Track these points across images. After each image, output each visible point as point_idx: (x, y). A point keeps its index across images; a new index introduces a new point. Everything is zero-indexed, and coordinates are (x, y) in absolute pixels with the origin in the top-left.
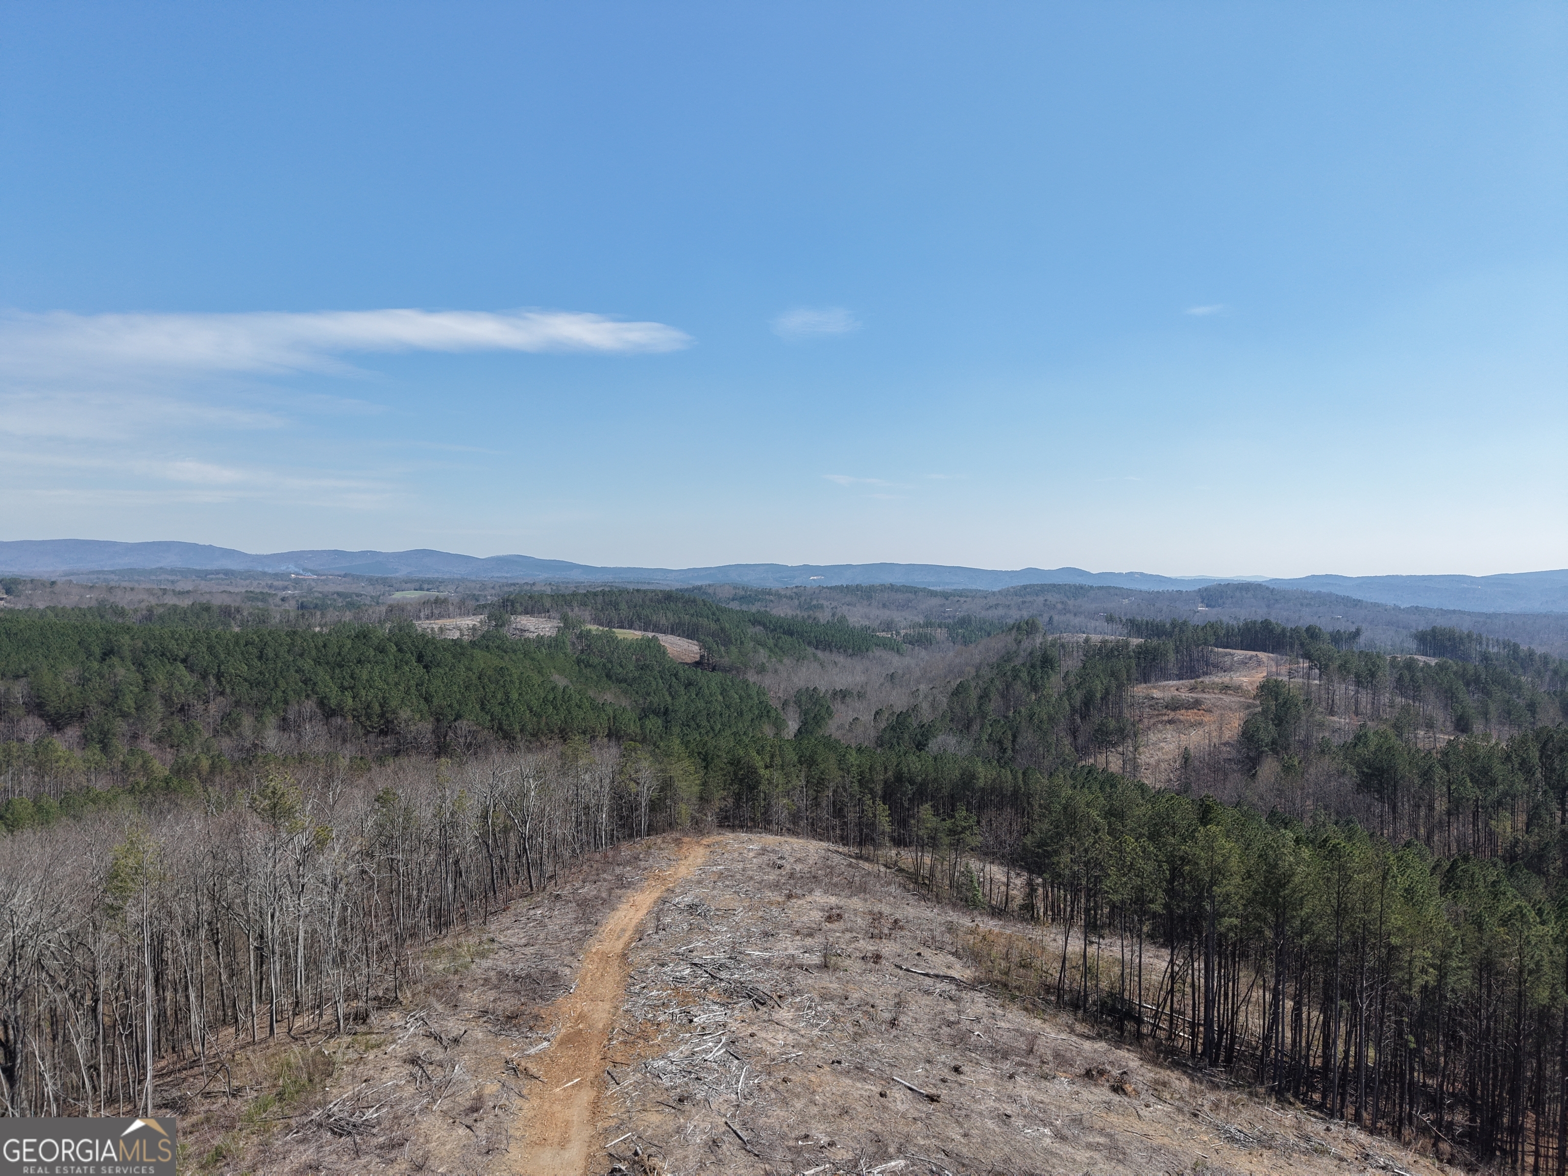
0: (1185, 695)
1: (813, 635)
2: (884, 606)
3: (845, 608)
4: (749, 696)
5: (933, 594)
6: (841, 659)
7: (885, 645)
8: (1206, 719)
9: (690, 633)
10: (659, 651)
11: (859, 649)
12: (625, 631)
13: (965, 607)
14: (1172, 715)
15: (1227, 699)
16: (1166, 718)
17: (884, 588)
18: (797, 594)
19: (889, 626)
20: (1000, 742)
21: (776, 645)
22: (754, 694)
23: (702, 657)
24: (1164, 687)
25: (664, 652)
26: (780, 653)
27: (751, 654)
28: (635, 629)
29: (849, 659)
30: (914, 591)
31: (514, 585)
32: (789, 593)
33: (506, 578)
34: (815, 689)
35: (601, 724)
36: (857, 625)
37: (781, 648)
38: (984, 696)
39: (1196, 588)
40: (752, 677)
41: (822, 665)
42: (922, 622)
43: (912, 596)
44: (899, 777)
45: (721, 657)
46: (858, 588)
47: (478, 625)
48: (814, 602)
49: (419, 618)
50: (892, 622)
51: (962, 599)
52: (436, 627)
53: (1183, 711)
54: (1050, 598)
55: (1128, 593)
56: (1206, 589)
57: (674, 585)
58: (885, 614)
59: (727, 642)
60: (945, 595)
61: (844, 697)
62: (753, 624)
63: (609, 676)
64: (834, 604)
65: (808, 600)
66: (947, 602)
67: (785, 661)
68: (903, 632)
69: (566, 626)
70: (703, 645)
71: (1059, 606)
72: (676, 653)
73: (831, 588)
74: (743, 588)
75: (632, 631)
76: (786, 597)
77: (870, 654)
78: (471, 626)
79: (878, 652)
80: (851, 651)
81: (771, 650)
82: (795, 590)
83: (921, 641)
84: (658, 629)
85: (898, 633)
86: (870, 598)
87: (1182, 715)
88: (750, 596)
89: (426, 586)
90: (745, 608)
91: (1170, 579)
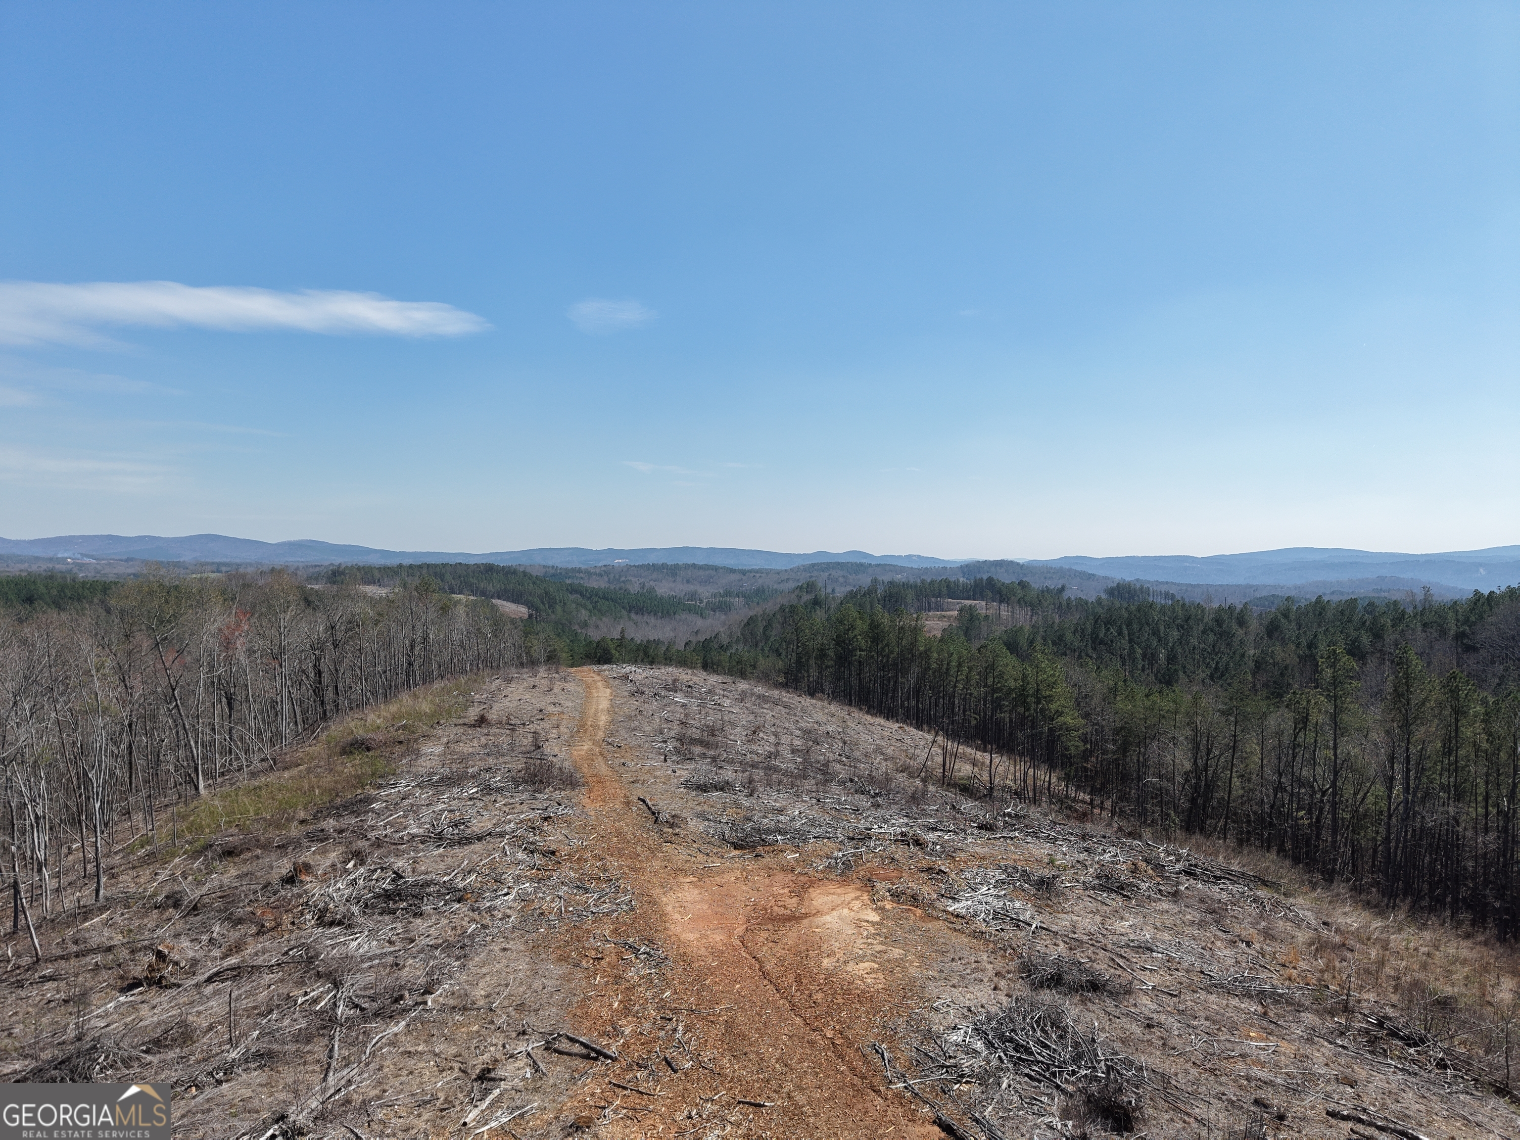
1: (626, 601)
2: (688, 582)
3: (651, 583)
5: (732, 571)
6: (652, 620)
7: (690, 610)
9: (515, 599)
11: (668, 612)
13: (760, 581)
17: (687, 567)
18: (607, 572)
19: (693, 596)
20: (777, 650)
21: (594, 608)
23: (530, 615)
25: (502, 611)
26: (599, 613)
27: (574, 613)
29: (659, 621)
30: (716, 569)
32: (598, 571)
33: (302, 562)
36: (664, 595)
37: (599, 611)
38: (768, 626)
39: (959, 565)
41: (636, 623)
42: (722, 592)
43: (713, 573)
45: (548, 615)
46: (664, 566)
48: (623, 579)
50: (696, 592)
51: (758, 575)
54: (833, 573)
55: (902, 569)
56: (967, 566)
58: (691, 588)
59: (552, 603)
60: (743, 572)
62: (571, 593)
64: (642, 580)
65: (617, 577)
66: (744, 578)
67: (604, 619)
68: (705, 601)
70: (530, 607)
71: (841, 580)
72: (508, 613)
73: (638, 566)
76: (595, 574)
77: (677, 616)
79: (684, 616)
80: (660, 614)
81: (590, 611)
82: (603, 569)
83: (722, 607)
84: (488, 595)
85: (701, 601)
86: (674, 575)
88: (561, 573)
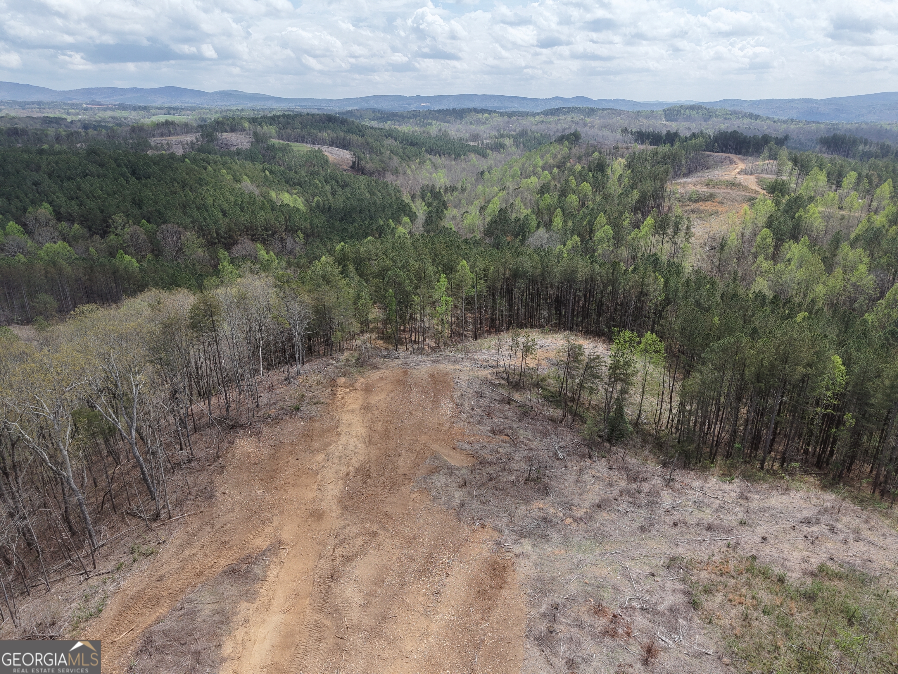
0: (702, 189)
1: (427, 144)
2: (471, 123)
3: (446, 125)
4: (389, 194)
5: (502, 115)
7: (475, 151)
8: (721, 209)
9: (345, 145)
10: (323, 159)
11: (459, 154)
12: (300, 144)
13: (522, 123)
14: (694, 206)
15: (734, 192)
16: (689, 208)
17: (469, 111)
18: (415, 116)
19: (476, 137)
21: (404, 153)
22: (392, 192)
23: (354, 163)
24: (684, 184)
25: (327, 161)
26: (407, 159)
27: (388, 161)
28: (307, 143)
29: (453, 162)
30: (490, 112)
31: (230, 110)
32: (409, 114)
33: (226, 106)
34: (433, 186)
35: (279, 222)
36: (456, 137)
37: (408, 156)
40: (389, 178)
41: (435, 167)
42: (496, 134)
43: (488, 116)
44: (516, 275)
45: (367, 162)
46: (454, 111)
47: (195, 141)
48: (426, 121)
49: (154, 136)
50: (477, 134)
51: (520, 118)
52: (164, 142)
53: (701, 203)
55: (619, 113)
57: (334, 110)
58: (473, 129)
59: (371, 150)
60: (509, 115)
61: (453, 191)
62: (387, 138)
63: (287, 182)
67: (411, 165)
68: (485, 142)
69: (258, 142)
70: (355, 154)
71: (581, 122)
72: (335, 161)
73: (436, 111)
74: (379, 112)
75: (304, 144)
76: (407, 117)
77: (466, 158)
78: (189, 142)
79: (470, 156)
80: (453, 156)
81: (401, 157)
82: (413, 112)
83: (497, 147)
84: (323, 143)
86: (461, 117)
87: (702, 206)
88: (384, 117)
89: (172, 112)
90: (381, 125)
91: (639, 103)
